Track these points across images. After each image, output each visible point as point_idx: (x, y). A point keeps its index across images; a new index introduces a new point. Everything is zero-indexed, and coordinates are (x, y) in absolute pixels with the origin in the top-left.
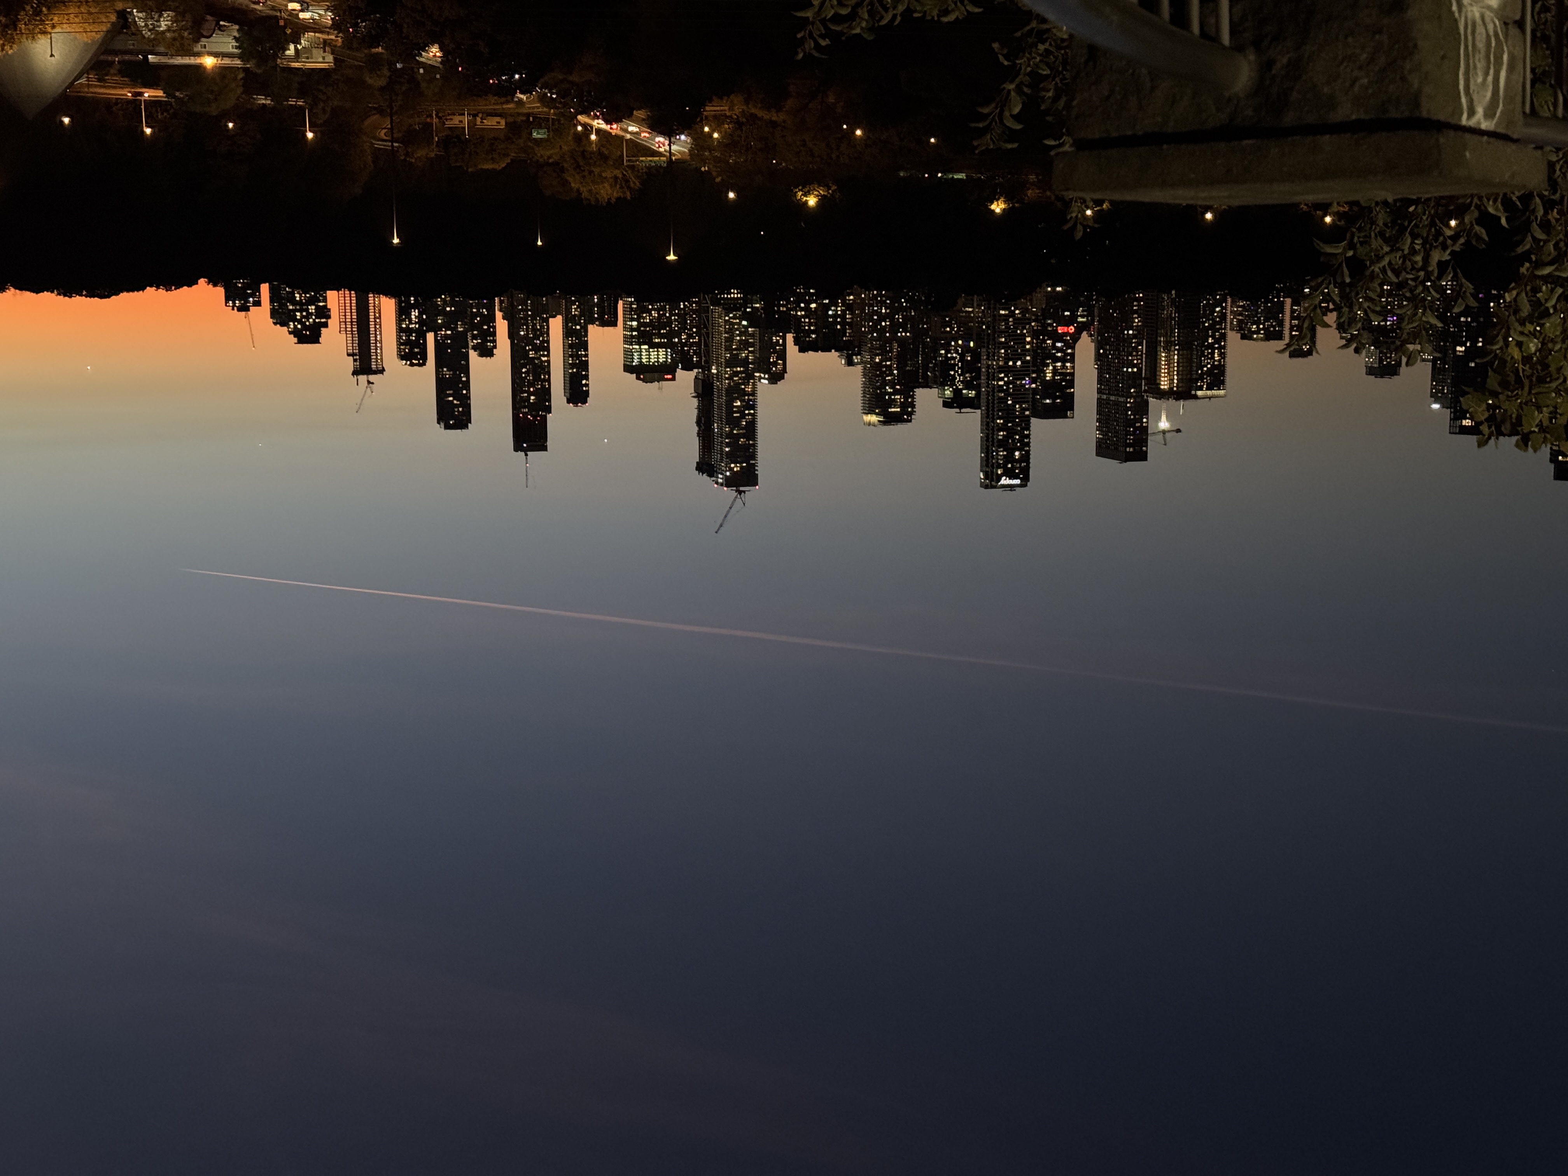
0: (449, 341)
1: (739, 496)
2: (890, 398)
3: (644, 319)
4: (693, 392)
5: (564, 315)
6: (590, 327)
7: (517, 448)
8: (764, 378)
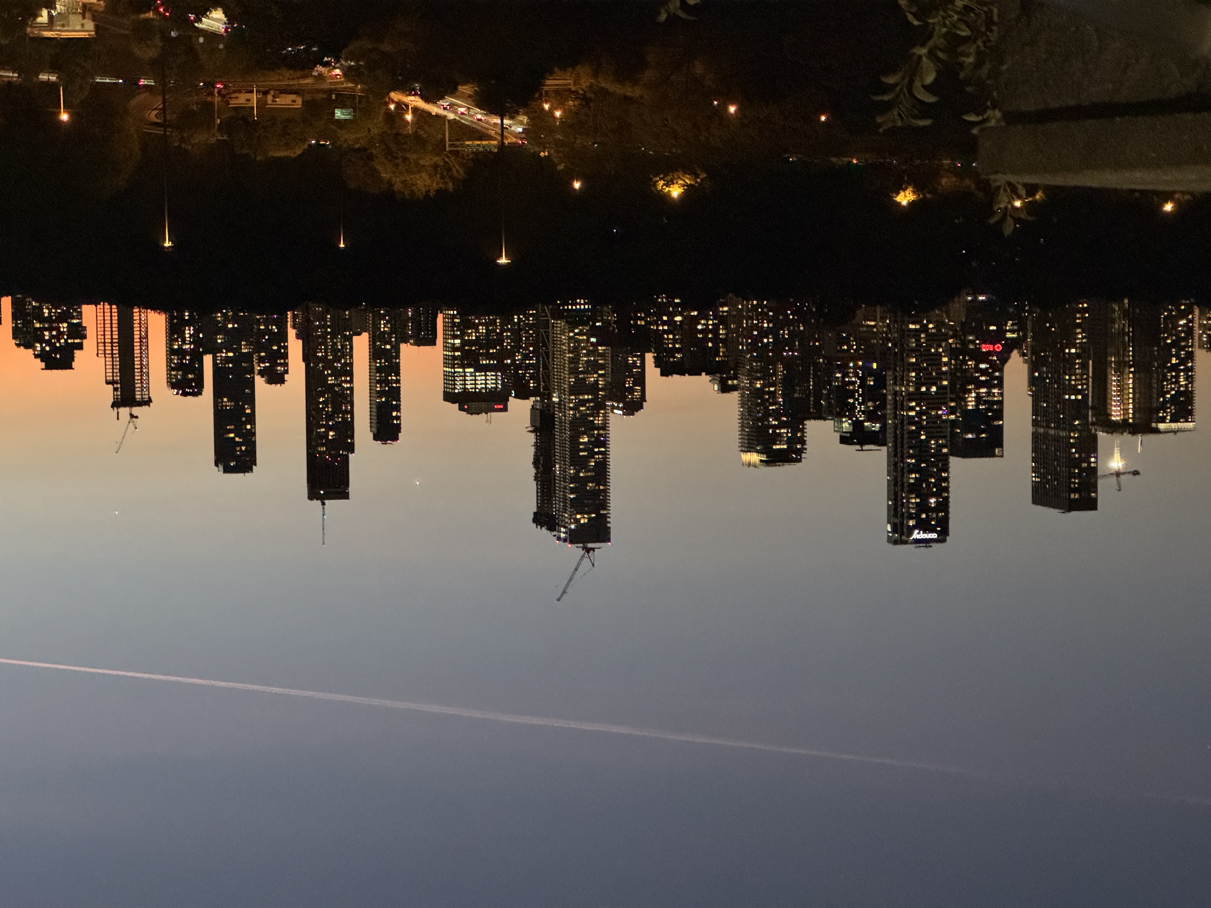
0: (231, 365)
1: (586, 555)
2: (774, 432)
3: (469, 336)
4: (530, 425)
5: (371, 332)
6: (403, 347)
7: (313, 495)
8: (618, 408)
